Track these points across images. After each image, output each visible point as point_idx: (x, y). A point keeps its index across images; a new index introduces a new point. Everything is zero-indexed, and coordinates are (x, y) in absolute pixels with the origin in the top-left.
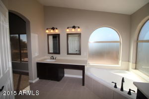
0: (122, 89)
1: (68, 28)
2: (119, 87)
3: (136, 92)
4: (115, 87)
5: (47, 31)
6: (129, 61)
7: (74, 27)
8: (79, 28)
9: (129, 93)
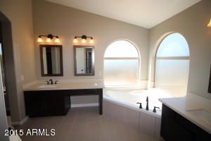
0: (147, 108)
1: (76, 38)
2: (144, 106)
3: (161, 109)
4: (141, 107)
5: (40, 40)
6: (147, 80)
7: (84, 37)
8: (92, 38)
9: (155, 111)
